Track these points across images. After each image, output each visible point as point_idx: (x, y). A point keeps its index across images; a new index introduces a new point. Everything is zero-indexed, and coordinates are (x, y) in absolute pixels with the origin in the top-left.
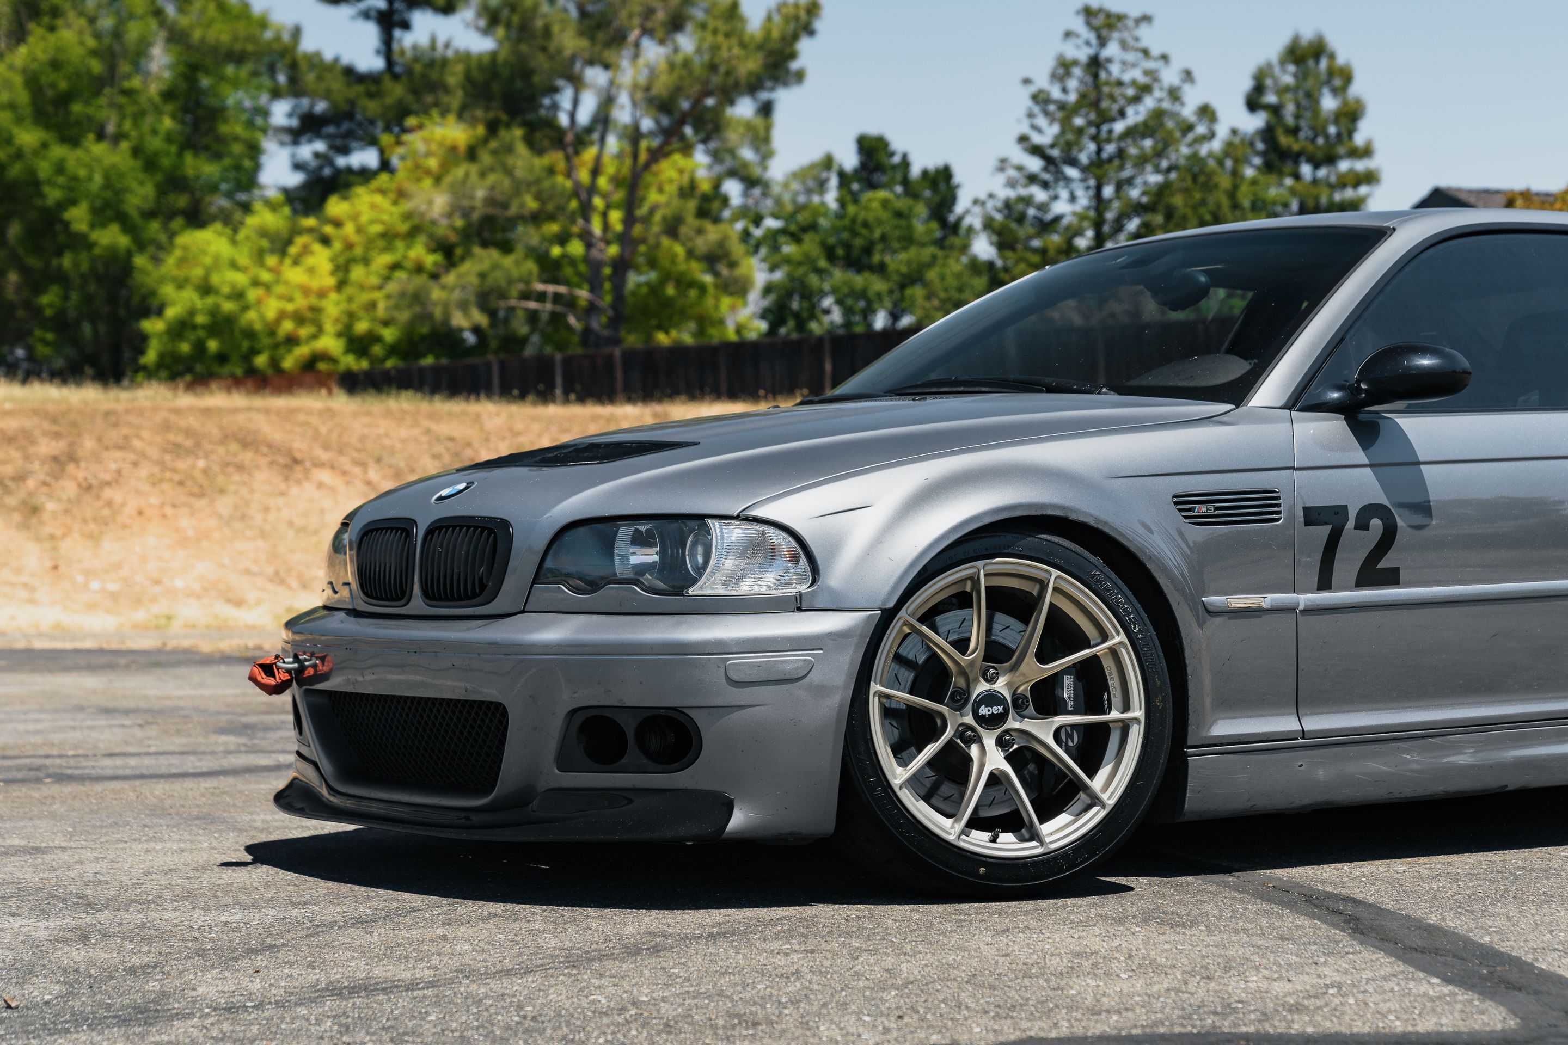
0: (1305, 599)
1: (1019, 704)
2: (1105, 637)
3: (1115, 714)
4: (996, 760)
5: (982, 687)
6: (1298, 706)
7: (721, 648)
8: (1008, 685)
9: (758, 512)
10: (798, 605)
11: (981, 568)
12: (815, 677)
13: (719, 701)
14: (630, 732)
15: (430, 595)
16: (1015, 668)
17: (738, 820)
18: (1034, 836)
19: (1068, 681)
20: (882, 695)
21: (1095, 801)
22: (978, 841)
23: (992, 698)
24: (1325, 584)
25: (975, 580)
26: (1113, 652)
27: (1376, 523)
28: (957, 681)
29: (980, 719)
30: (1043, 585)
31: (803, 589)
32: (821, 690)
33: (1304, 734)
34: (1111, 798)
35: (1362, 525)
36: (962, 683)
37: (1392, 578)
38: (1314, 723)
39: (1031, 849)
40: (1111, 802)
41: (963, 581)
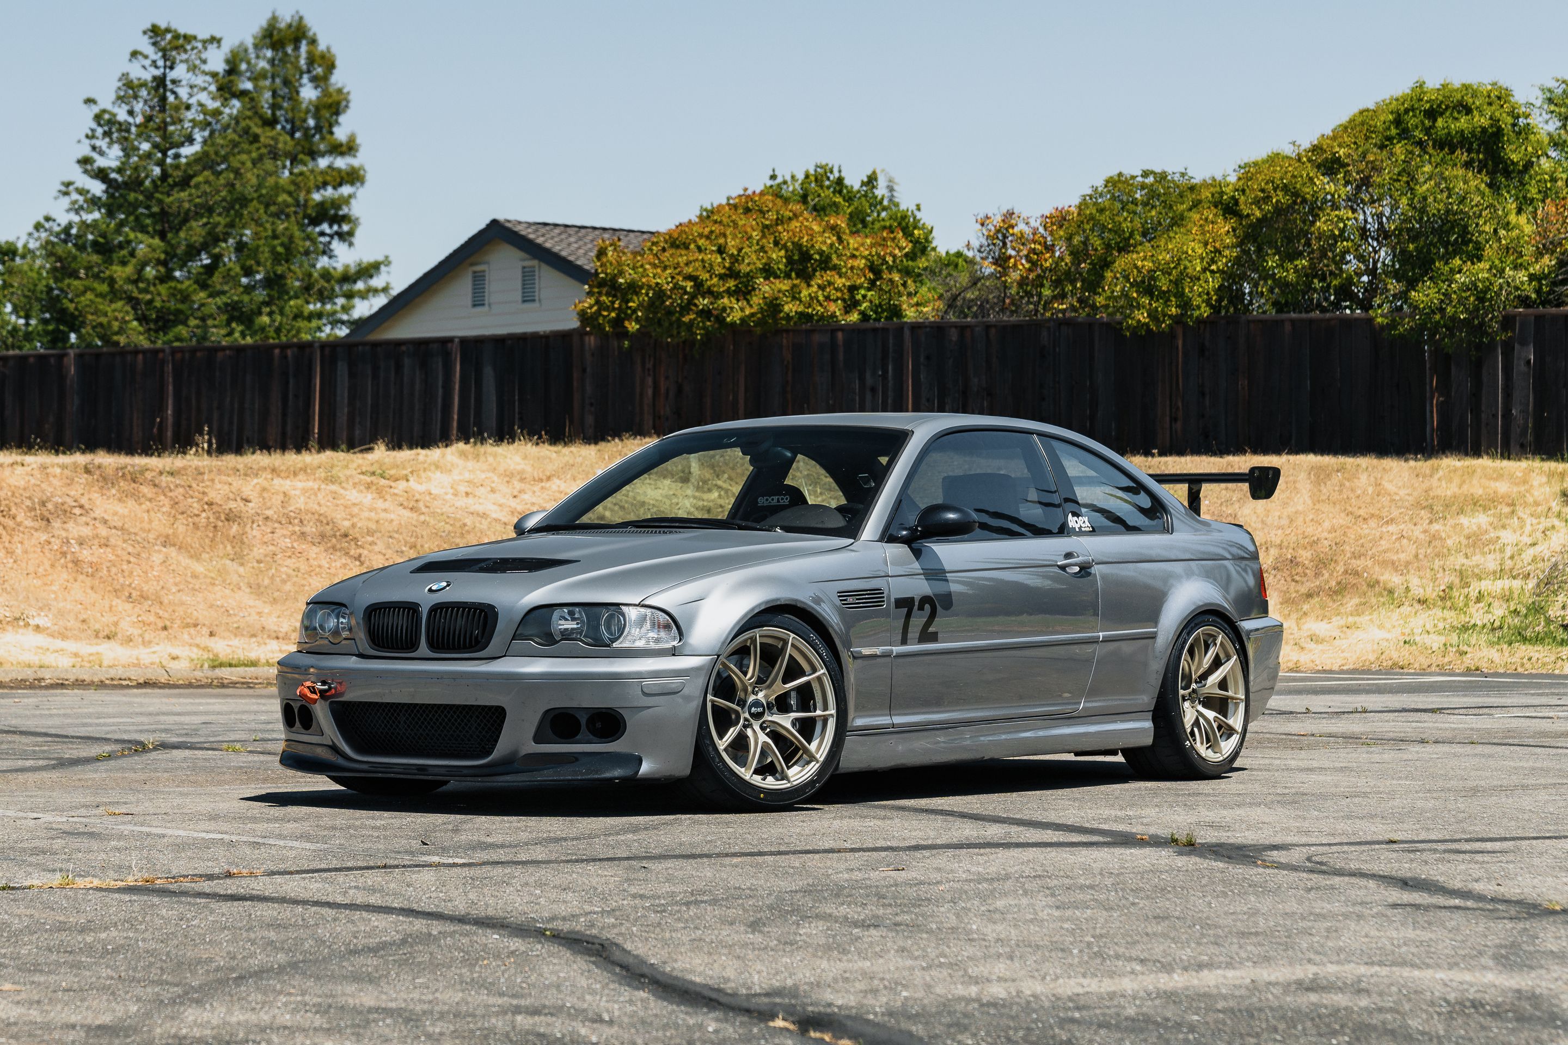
0: (897, 649)
1: (770, 707)
2: (814, 670)
3: (819, 712)
4: (763, 738)
5: (752, 698)
6: (891, 709)
7: (639, 675)
8: (765, 696)
9: (647, 602)
10: (674, 652)
11: (757, 633)
12: (686, 691)
13: (636, 704)
14: (583, 721)
15: (433, 646)
16: (769, 687)
17: (645, 768)
18: (784, 777)
19: (793, 694)
20: (712, 701)
21: (812, 758)
22: (757, 780)
23: (757, 703)
24: (904, 642)
25: (753, 640)
26: (819, 679)
27: (927, 607)
28: (740, 694)
29: (752, 715)
30: (785, 642)
31: (675, 643)
32: (688, 699)
33: (893, 726)
34: (821, 755)
35: (921, 608)
36: (743, 696)
37: (934, 638)
38: (898, 720)
39: (783, 785)
40: (822, 759)
41: (746, 640)
